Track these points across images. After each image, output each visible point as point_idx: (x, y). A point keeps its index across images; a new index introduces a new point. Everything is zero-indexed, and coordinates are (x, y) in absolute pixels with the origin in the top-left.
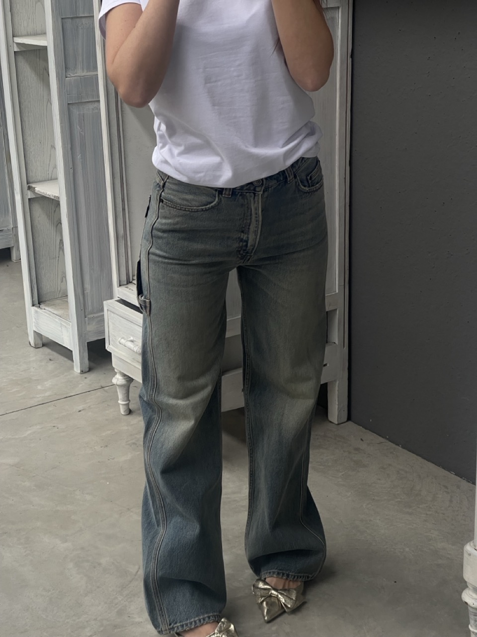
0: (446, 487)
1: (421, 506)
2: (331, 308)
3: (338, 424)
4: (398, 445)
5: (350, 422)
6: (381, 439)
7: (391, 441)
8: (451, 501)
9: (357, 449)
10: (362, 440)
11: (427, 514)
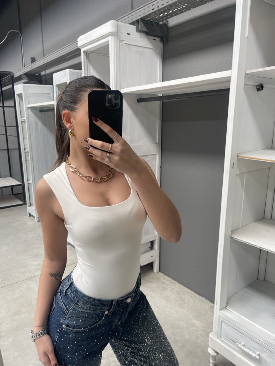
0: (192, 297)
1: (186, 305)
2: (155, 239)
3: (157, 273)
4: (175, 280)
5: (160, 273)
6: (169, 279)
7: (173, 279)
8: (194, 303)
9: (163, 283)
10: (164, 279)
11: (188, 308)
